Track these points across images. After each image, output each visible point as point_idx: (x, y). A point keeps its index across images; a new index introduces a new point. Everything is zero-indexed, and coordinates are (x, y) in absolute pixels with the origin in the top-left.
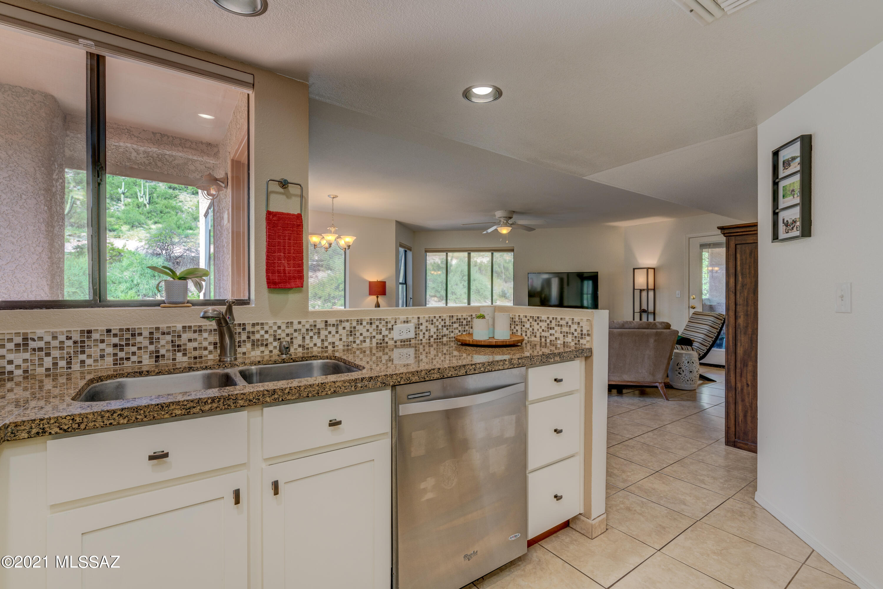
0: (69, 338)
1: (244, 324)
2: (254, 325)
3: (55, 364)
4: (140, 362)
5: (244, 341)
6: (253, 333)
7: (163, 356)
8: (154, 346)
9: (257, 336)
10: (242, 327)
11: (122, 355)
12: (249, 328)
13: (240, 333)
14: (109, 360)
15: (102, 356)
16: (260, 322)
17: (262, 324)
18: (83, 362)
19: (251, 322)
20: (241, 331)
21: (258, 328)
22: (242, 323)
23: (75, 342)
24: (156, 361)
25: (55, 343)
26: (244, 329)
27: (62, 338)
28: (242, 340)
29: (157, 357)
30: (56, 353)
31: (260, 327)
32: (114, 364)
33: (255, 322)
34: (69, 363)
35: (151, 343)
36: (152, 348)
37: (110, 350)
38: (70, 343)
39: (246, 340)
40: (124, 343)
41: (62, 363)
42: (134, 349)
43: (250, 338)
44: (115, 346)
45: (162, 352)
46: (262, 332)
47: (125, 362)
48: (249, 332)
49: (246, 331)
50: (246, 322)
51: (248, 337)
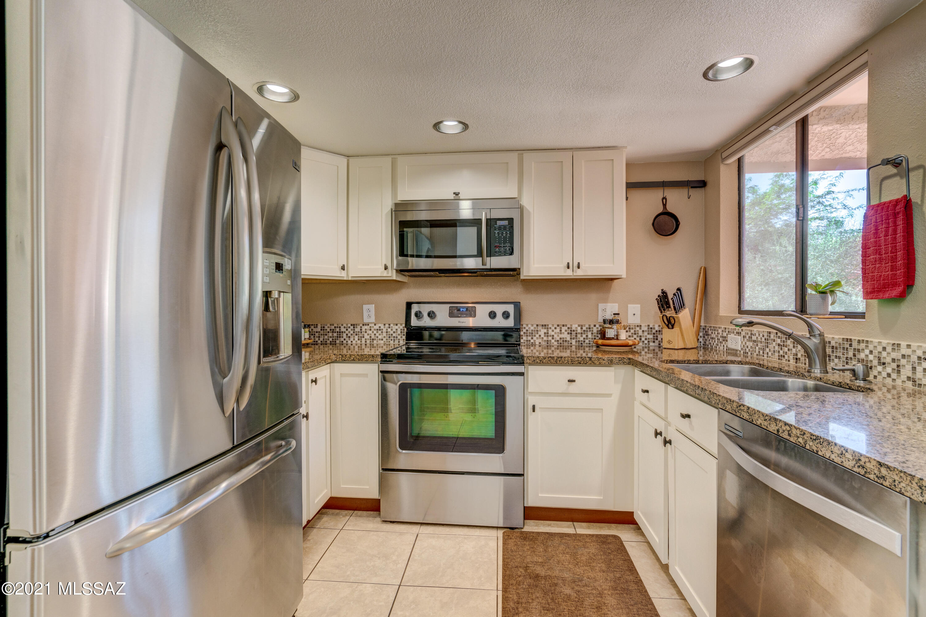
0: (763, 336)
1: (851, 339)
2: (859, 341)
3: (759, 352)
4: (789, 361)
5: (851, 358)
6: (859, 350)
7: (799, 359)
8: (795, 349)
9: (862, 356)
10: (849, 343)
11: (781, 353)
12: (855, 345)
13: (847, 348)
14: (777, 354)
15: (774, 352)
16: (866, 339)
17: (867, 341)
18: (768, 353)
19: (857, 338)
20: (848, 346)
21: (862, 346)
22: (849, 337)
23: (765, 339)
24: (796, 362)
25: (759, 339)
26: (851, 345)
27: (761, 335)
28: (849, 357)
29: (797, 359)
30: (759, 344)
31: (865, 344)
32: (779, 359)
33: (861, 339)
34: (763, 352)
35: (794, 347)
36: (794, 351)
37: (777, 348)
38: (763, 340)
39: (853, 357)
40: (782, 344)
41: (761, 352)
42: (786, 349)
43: (855, 356)
44: (779, 345)
45: (799, 356)
46: (867, 352)
47: (783, 358)
48: (855, 349)
49: (853, 348)
50: (853, 338)
51: (854, 355)
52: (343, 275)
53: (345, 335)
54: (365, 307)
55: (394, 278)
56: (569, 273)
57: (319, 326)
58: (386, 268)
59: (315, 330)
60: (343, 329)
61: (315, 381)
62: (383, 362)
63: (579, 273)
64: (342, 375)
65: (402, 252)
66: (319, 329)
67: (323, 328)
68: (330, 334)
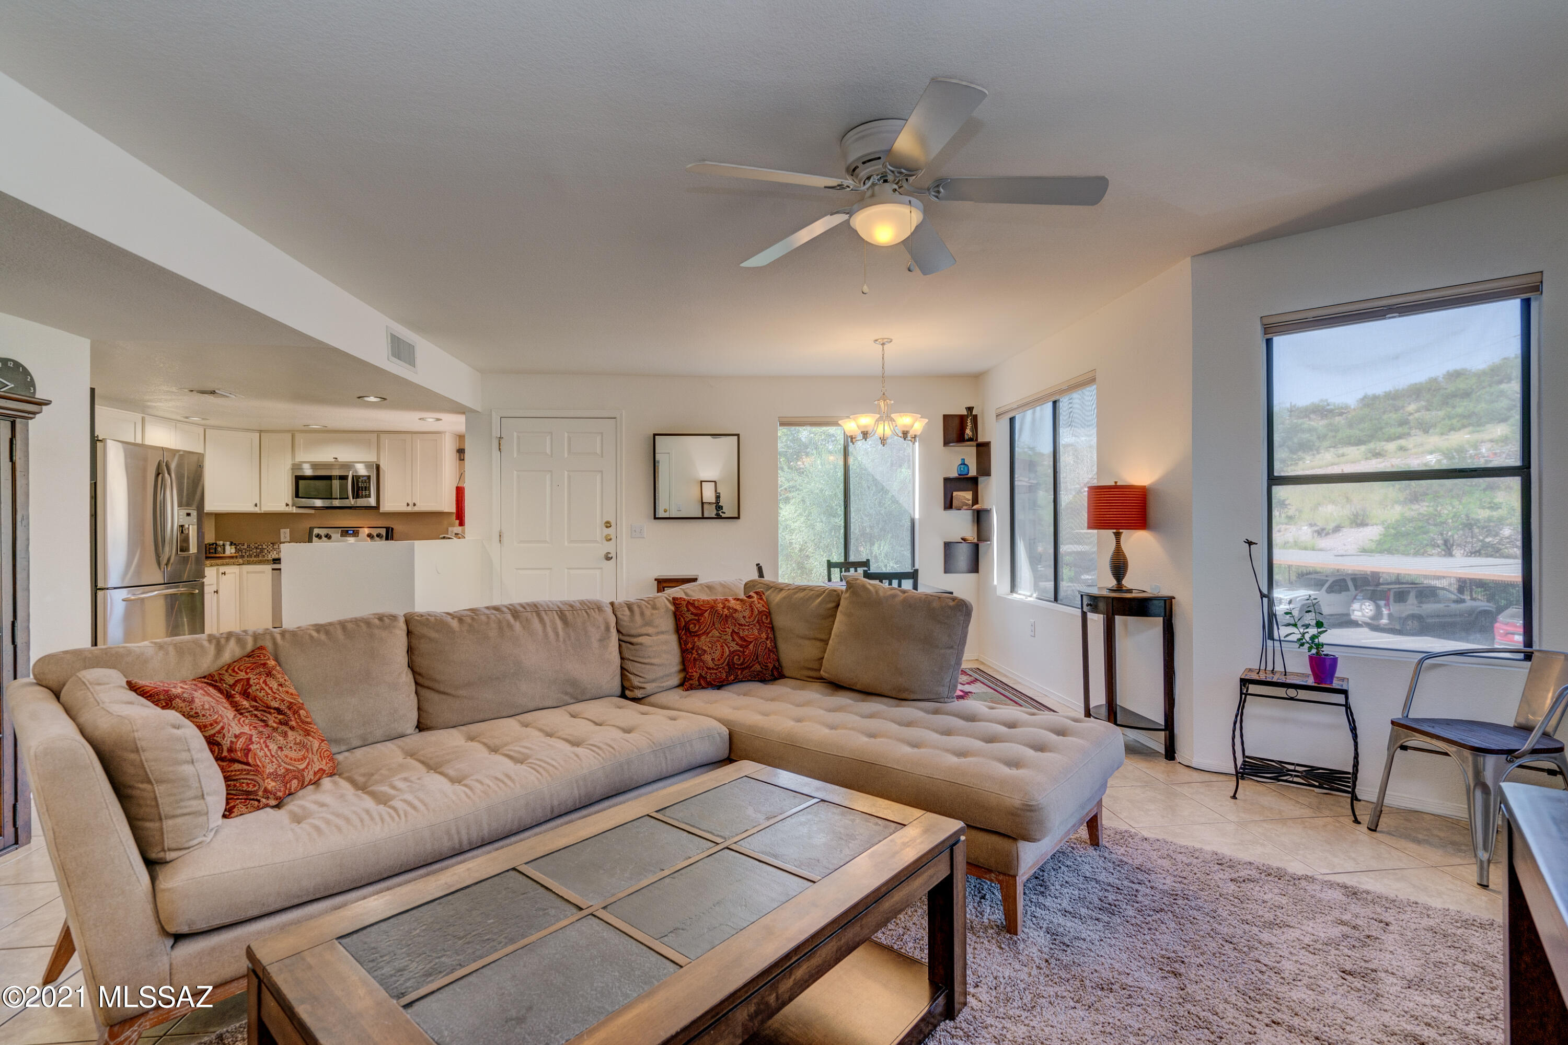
52: (257, 510)
53: (266, 551)
54: (282, 531)
55: (294, 512)
56: (409, 509)
57: (246, 545)
58: (287, 505)
59: (242, 547)
60: (264, 547)
61: (224, 573)
62: (274, 563)
63: (416, 509)
64: (247, 572)
65: (297, 496)
66: (245, 547)
67: (249, 546)
68: (255, 551)
